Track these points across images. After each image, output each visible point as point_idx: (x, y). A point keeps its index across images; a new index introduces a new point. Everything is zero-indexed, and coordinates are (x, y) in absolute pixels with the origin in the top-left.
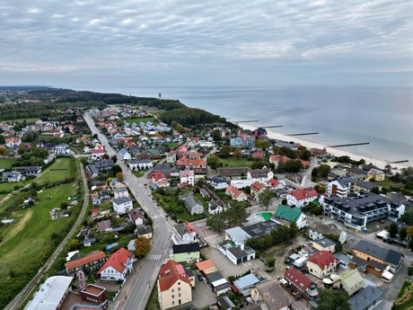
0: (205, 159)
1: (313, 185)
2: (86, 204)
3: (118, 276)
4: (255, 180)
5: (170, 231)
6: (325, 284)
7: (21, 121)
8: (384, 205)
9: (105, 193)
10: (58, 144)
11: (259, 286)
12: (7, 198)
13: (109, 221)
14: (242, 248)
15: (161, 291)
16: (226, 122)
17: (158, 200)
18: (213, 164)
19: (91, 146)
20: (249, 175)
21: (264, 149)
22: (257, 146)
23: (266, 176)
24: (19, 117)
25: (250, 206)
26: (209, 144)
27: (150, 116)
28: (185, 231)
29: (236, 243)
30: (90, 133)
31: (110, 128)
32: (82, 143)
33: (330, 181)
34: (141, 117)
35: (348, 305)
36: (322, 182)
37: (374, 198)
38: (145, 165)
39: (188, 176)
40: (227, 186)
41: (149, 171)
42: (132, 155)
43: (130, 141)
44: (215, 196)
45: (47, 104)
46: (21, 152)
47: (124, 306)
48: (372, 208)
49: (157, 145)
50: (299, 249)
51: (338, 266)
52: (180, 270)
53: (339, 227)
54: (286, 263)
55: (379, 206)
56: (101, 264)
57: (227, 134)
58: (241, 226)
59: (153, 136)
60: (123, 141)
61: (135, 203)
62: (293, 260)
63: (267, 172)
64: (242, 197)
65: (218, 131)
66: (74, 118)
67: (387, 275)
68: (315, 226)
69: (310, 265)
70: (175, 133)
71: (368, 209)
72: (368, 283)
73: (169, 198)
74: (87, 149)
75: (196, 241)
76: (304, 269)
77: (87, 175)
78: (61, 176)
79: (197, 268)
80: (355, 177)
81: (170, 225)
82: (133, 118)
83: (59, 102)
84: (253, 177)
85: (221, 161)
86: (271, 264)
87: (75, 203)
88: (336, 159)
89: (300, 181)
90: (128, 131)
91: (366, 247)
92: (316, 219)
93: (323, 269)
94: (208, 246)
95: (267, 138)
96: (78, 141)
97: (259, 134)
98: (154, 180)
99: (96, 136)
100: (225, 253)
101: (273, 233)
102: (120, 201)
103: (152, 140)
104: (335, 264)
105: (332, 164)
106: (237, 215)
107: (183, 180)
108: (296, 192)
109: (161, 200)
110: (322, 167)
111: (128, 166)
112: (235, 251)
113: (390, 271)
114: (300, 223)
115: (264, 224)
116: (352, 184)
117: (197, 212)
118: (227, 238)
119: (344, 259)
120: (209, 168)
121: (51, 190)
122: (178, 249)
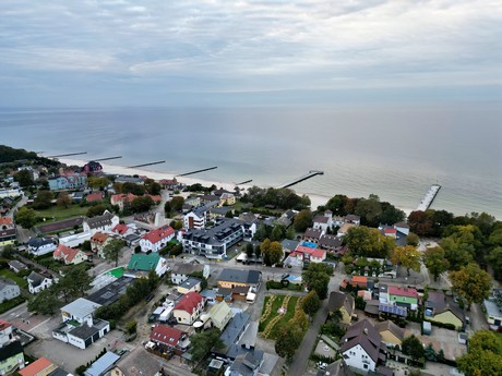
0: (10, 216)
1: (169, 221)
4: (95, 231)
6: (196, 329)
8: (239, 227)
11: (119, 364)
14: (90, 323)
16: (37, 158)
18: (25, 221)
20: (85, 226)
21: (102, 189)
22: (91, 186)
23: (110, 223)
25: (93, 266)
26: (14, 193)
29: (80, 321)
33: (185, 214)
35: (222, 341)
36: (177, 217)
37: (229, 222)
40: (54, 247)
44: (36, 266)
48: (229, 233)
50: (163, 300)
51: (206, 304)
53: (202, 262)
54: (150, 322)
55: (235, 229)
57: (42, 174)
58: (84, 296)
62: (158, 316)
63: (110, 217)
64: (80, 258)
65: (26, 172)
67: (251, 296)
68: (177, 268)
69: (178, 314)
71: (225, 235)
72: (236, 311)
76: (172, 321)
80: (209, 204)
84: (92, 227)
85: (38, 214)
86: (132, 330)
88: (189, 189)
89: (153, 221)
91: (229, 275)
92: (177, 259)
93: (191, 313)
94: (36, 339)
95: (103, 174)
97: (91, 169)
100: (65, 340)
101: (129, 291)
104: (203, 303)
105: (184, 195)
106: (77, 282)
108: (149, 234)
110: (175, 200)
112: (81, 331)
113: (252, 292)
114: (160, 270)
115: (116, 284)
116: (208, 212)
117: (10, 297)
118: (65, 318)
119: (211, 295)
120: (19, 227)
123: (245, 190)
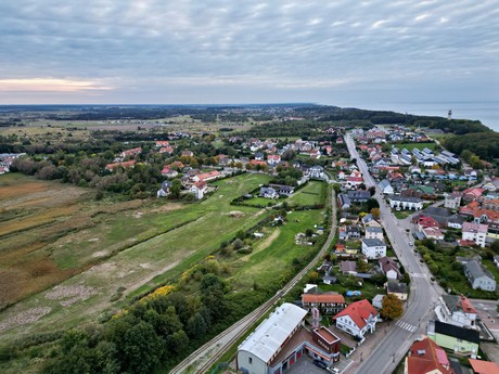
2: (332, 237)
5: (434, 300)
7: (283, 139)
9: (354, 229)
10: (313, 165)
12: (261, 212)
13: (354, 263)
17: (422, 254)
19: (347, 172)
24: (282, 135)
27: (429, 142)
28: (459, 308)
30: (349, 157)
31: (373, 152)
32: (338, 167)
34: (416, 142)
38: (411, 205)
39: (475, 231)
41: (416, 214)
42: (395, 190)
43: (395, 171)
45: (309, 122)
46: (279, 170)
47: (358, 370)
49: (433, 181)
59: (430, 168)
60: (387, 171)
61: (390, 249)
66: (334, 138)
70: (465, 167)
73: (438, 255)
74: (342, 175)
75: (474, 327)
77: (338, 205)
78: (311, 201)
79: (470, 366)
81: (436, 294)
82: (405, 142)
83: (321, 120)
87: (320, 232)
90: (395, 158)
94: (495, 341)
96: (333, 165)
98: (421, 227)
99: (354, 161)
102: (371, 243)
103: (427, 173)
107: (466, 236)
109: (427, 256)
111: (388, 203)
117: (484, 288)
121: (299, 213)
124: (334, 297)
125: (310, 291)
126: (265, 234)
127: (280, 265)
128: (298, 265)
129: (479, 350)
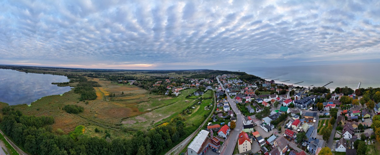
0: (254, 92)
1: (290, 97)
2: (215, 106)
3: (224, 136)
4: (272, 98)
5: (242, 119)
6: (298, 131)
7: (200, 79)
8: (310, 99)
9: (221, 103)
10: (208, 86)
11: (276, 140)
12: (194, 101)
13: (222, 114)
14: (269, 125)
15: (240, 144)
16: (261, 79)
17: (238, 107)
18: (257, 94)
19: (218, 87)
20: (270, 97)
21: (274, 87)
22: (272, 86)
23: (276, 97)
24: (200, 78)
25: (271, 108)
26: (255, 87)
27: (236, 78)
28: (248, 120)
29: (267, 123)
30: (218, 83)
31: (224, 81)
32: (215, 86)
33: (295, 95)
34: (233, 78)
35: (306, 136)
36: (293, 96)
37: (307, 98)
38: (234, 94)
39: (248, 99)
40: (262, 102)
41: (235, 97)
42: (230, 91)
43: (229, 86)
44: (258, 106)
45: (207, 74)
46: (199, 87)
47: (226, 149)
48: (307, 101)
49: (238, 87)
50: (289, 121)
51: (301, 123)
52: (246, 136)
53: (300, 110)
54: (285, 128)
55: (309, 100)
56: (219, 130)
57: (261, 83)
58: (268, 116)
59: (237, 84)
60: (227, 86)
61: (231, 108)
62: (287, 126)
63: (276, 95)
64: (268, 105)
65: (258, 82)
66: (213, 78)
67: (314, 121)
68: (293, 111)
69: (293, 126)
70: (244, 83)
71: (306, 102)
72: (310, 126)
73: (242, 107)
74: (216, 88)
75: (252, 124)
76: (291, 128)
77: (216, 97)
78: (208, 96)
79: (253, 135)
80: (302, 92)
81: (243, 117)
82: (231, 78)
83: (210, 73)
84: (271, 97)
85: (260, 92)
86: (280, 130)
87: (211, 105)
88: (296, 88)
89: (286, 97)
90: (229, 82)
91: (308, 114)
92: (293, 109)
93: (297, 126)
94: (256, 125)
95: (275, 83)
96: (214, 85)
97: (272, 82)
98: (237, 100)
99: (219, 84)
100: (263, 128)
101: (280, 117)
102: (226, 107)
103: (236, 85)
104: (300, 123)
105: (295, 89)
106: (266, 112)
107: (247, 100)
108: (285, 101)
109: (239, 108)
110: (292, 91)
111: (229, 94)
112: (267, 126)
113: (315, 119)
114: (288, 112)
115: (276, 114)
116: (301, 95)
117: (252, 112)
118: (263, 122)
119: (302, 121)
120: (256, 95)
121: (205, 100)
122: (246, 127)
123: (311, 88)
124: (217, 126)
125: (210, 125)
126: (196, 107)
127: (200, 117)
128: (206, 117)
129: (254, 129)
